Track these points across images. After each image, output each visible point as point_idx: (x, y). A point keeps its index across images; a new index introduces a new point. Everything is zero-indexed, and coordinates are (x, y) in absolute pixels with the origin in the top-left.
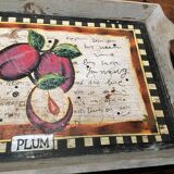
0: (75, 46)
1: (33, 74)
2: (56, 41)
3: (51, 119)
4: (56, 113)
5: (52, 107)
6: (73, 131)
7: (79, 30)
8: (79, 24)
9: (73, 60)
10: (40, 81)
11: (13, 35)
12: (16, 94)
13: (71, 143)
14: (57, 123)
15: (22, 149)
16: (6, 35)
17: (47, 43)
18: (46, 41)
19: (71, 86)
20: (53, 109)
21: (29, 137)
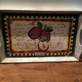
1: (39, 38)
3: (44, 49)
4: (45, 48)
5: (44, 46)
6: (48, 52)
7: (54, 20)
8: (54, 18)
10: (41, 39)
11: (33, 24)
13: (48, 54)
17: (43, 27)
18: (43, 25)
19: (49, 41)
21: (39, 53)
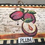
0: (34, 11)
1: (22, 19)
2: (28, 10)
9: (34, 15)
10: (25, 20)
12: (18, 24)
14: (33, 33)
15: (22, 42)
16: (13, 9)
17: (25, 11)
18: (25, 10)
19: (35, 22)
20: (31, 29)
